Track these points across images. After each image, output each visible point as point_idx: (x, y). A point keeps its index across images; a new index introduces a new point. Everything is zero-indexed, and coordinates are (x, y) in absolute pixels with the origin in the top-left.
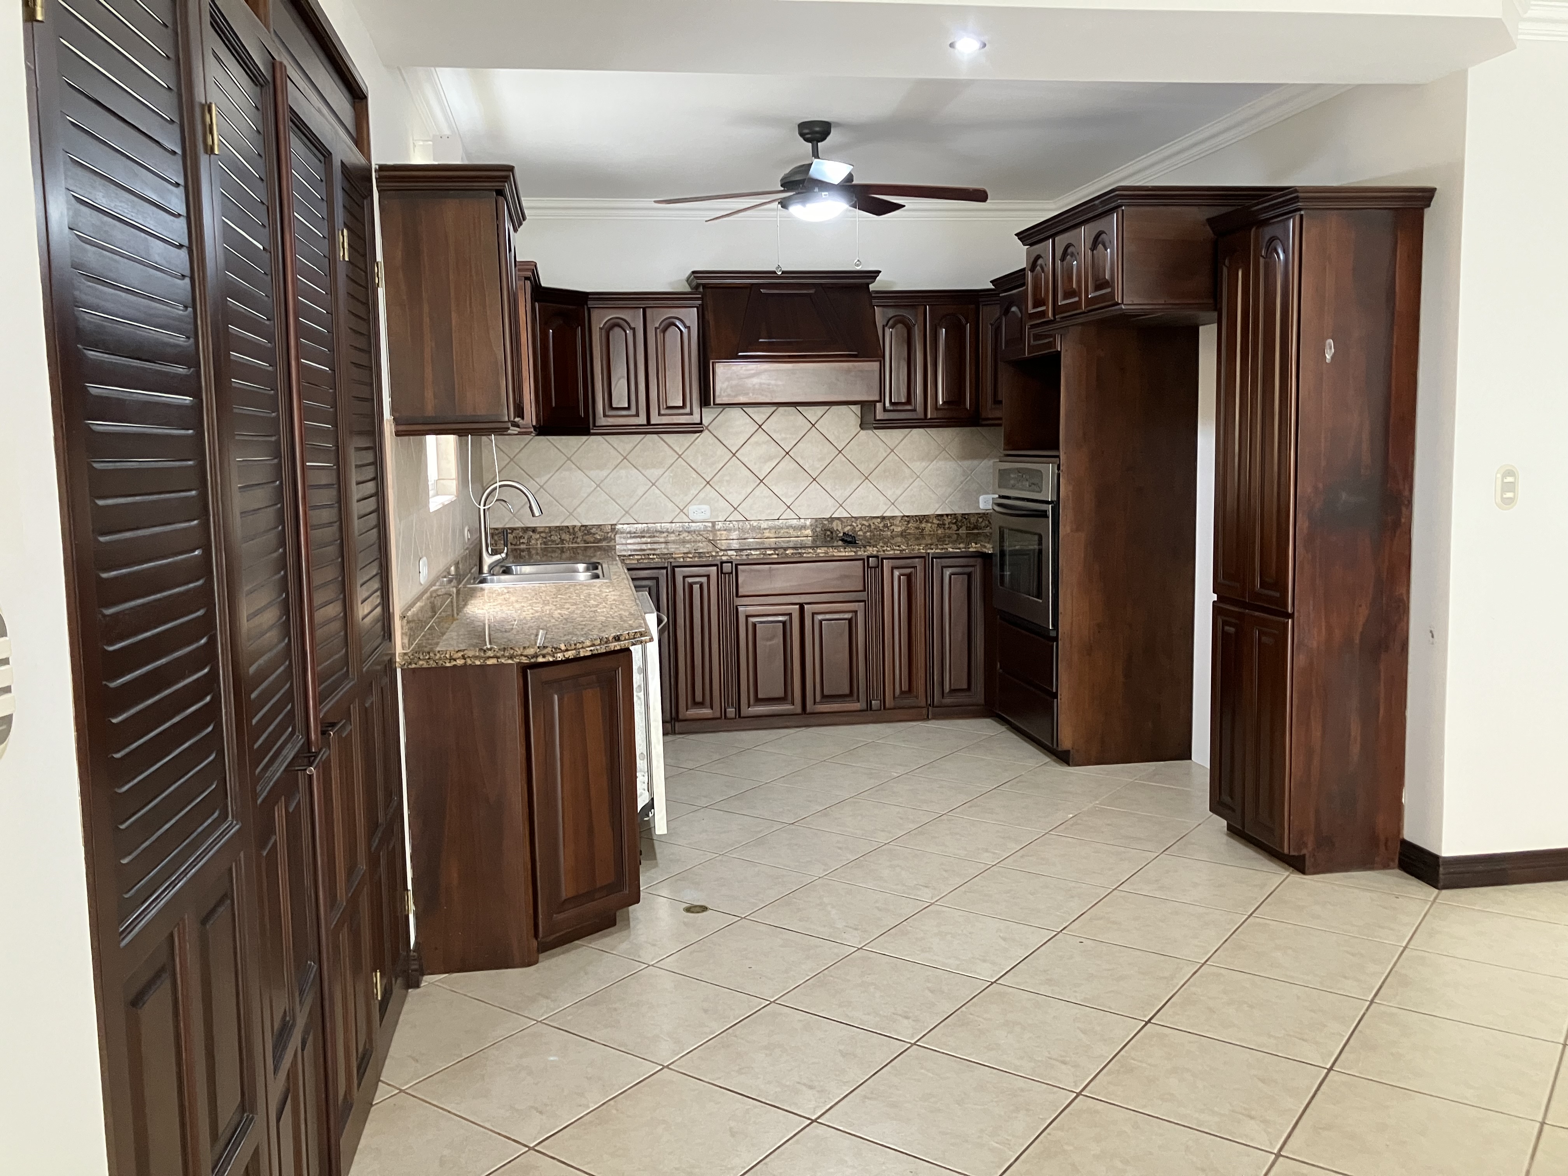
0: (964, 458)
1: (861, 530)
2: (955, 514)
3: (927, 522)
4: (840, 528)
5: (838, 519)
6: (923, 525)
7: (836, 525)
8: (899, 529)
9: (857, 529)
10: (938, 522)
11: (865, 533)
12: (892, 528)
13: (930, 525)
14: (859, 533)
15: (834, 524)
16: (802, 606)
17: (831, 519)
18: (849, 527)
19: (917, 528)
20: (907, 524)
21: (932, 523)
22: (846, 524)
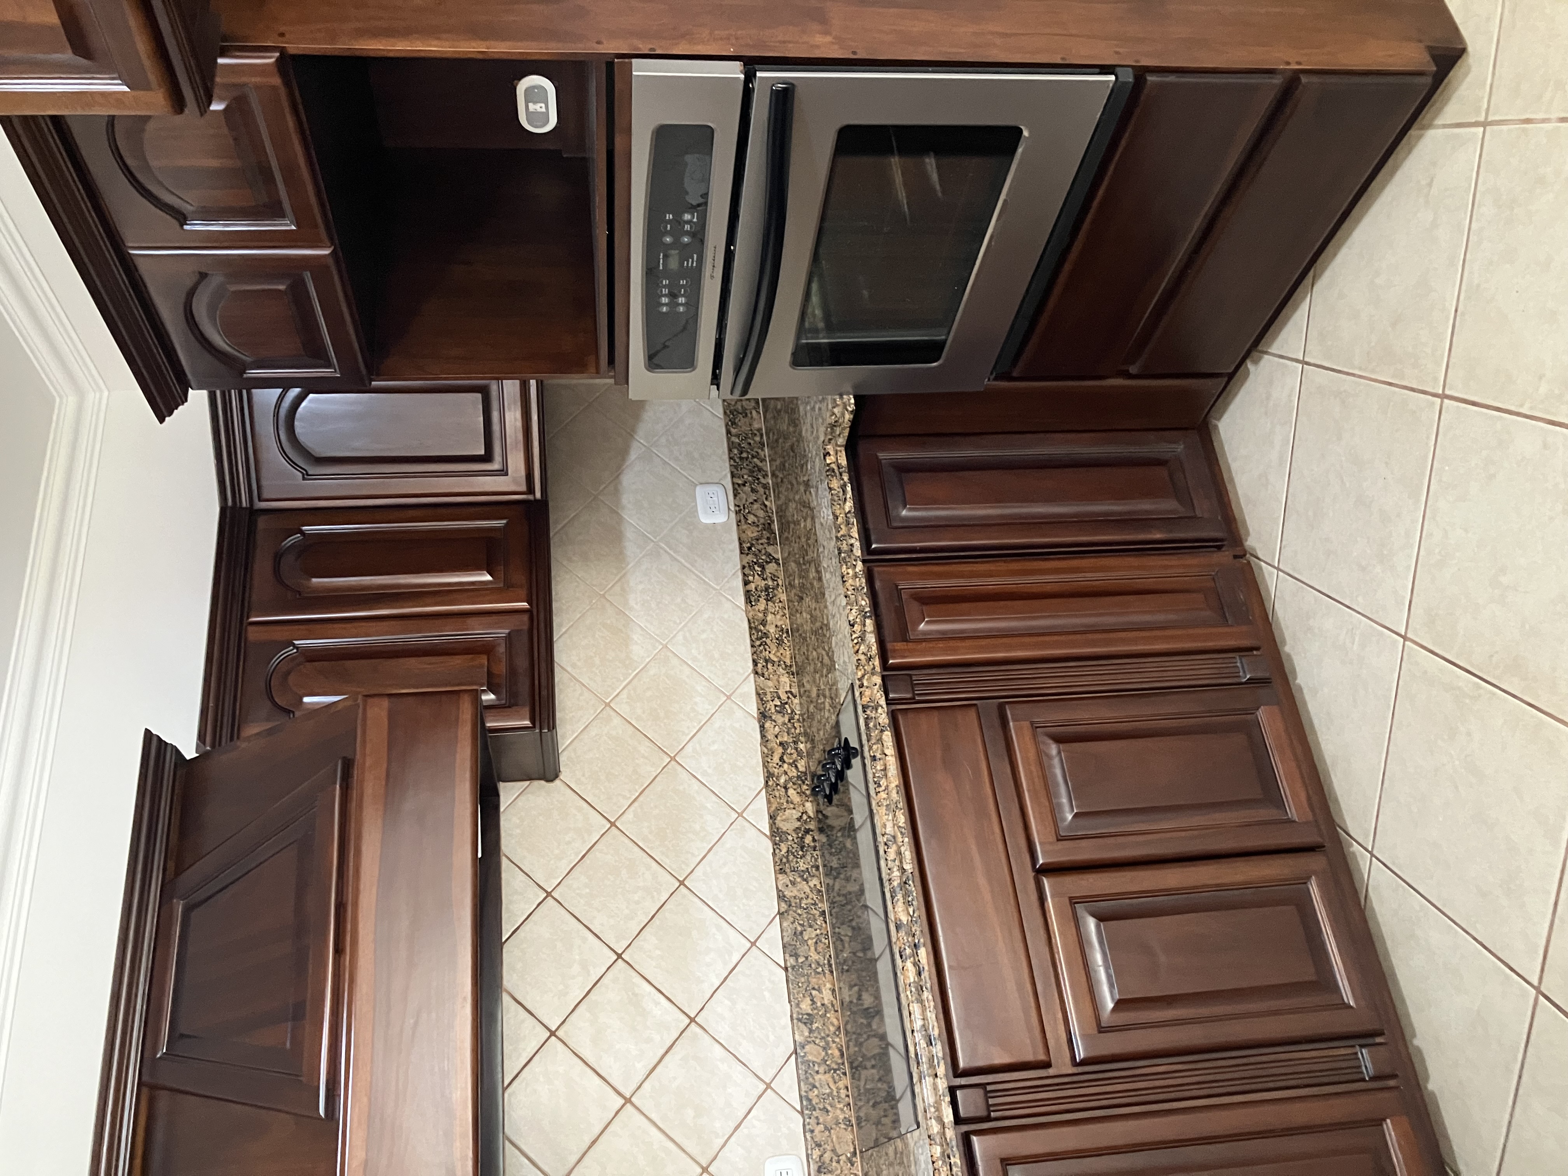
0: (620, 557)
1: (794, 764)
2: (744, 567)
3: (764, 623)
4: (796, 814)
5: (772, 817)
6: (772, 629)
7: (789, 821)
8: (785, 679)
9: (793, 773)
10: (762, 601)
11: (800, 753)
12: (784, 697)
13: (770, 617)
14: (802, 769)
15: (784, 826)
16: (1042, 871)
17: (776, 834)
18: (791, 792)
19: (780, 642)
20: (773, 662)
21: (765, 612)
22: (783, 801)
